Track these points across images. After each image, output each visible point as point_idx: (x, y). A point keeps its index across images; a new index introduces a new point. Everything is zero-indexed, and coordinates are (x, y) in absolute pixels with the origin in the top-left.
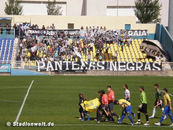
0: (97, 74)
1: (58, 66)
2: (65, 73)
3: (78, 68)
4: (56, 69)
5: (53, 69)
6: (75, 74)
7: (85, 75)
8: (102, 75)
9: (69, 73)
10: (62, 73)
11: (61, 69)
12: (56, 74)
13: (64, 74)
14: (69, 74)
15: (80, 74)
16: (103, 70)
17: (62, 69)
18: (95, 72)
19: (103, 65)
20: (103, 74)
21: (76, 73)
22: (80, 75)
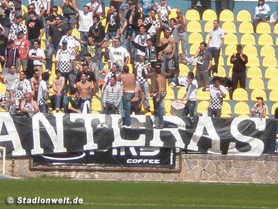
0: (232, 176)
1: (44, 134)
2: (77, 171)
3: (141, 141)
4: (37, 150)
5: (19, 151)
6: (124, 174)
7: (170, 178)
8: (254, 181)
9: (95, 171)
10: (61, 170)
11: (59, 147)
12: (34, 174)
13: (74, 173)
14: (97, 175)
15: (151, 174)
16: (256, 158)
17: (65, 150)
18: (222, 166)
19: (258, 135)
20: (256, 179)
21: (130, 169)
22: (147, 177)
